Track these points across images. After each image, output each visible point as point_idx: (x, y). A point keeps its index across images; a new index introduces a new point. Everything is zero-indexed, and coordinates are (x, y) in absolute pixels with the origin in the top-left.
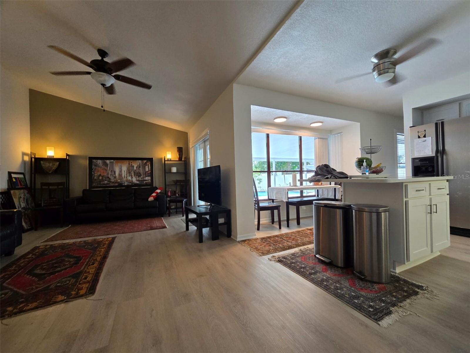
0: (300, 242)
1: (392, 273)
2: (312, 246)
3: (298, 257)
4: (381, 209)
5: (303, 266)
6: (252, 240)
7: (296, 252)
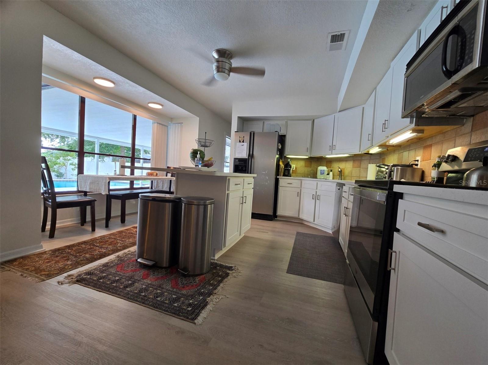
0: (121, 245)
1: (212, 261)
2: (134, 249)
3: (112, 267)
4: (208, 201)
5: (117, 278)
6: (33, 256)
7: (111, 260)
